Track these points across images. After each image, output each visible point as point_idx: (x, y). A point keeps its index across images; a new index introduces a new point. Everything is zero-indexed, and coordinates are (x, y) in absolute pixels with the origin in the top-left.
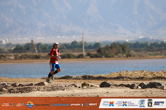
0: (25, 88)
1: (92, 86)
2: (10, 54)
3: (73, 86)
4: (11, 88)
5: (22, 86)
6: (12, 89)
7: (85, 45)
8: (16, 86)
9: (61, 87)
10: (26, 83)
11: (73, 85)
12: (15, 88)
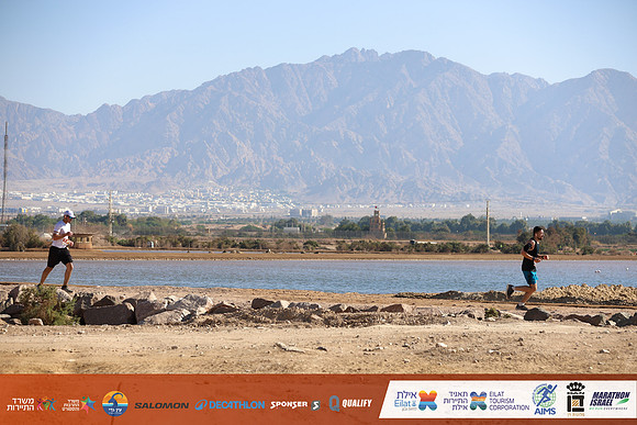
0: (361, 316)
1: (507, 317)
2: (329, 240)
3: (466, 316)
4: (330, 315)
5: (355, 311)
6: (333, 318)
7: (491, 225)
8: (341, 311)
9: (440, 316)
10: (363, 306)
11: (466, 312)
12: (338, 316)
